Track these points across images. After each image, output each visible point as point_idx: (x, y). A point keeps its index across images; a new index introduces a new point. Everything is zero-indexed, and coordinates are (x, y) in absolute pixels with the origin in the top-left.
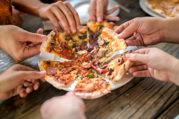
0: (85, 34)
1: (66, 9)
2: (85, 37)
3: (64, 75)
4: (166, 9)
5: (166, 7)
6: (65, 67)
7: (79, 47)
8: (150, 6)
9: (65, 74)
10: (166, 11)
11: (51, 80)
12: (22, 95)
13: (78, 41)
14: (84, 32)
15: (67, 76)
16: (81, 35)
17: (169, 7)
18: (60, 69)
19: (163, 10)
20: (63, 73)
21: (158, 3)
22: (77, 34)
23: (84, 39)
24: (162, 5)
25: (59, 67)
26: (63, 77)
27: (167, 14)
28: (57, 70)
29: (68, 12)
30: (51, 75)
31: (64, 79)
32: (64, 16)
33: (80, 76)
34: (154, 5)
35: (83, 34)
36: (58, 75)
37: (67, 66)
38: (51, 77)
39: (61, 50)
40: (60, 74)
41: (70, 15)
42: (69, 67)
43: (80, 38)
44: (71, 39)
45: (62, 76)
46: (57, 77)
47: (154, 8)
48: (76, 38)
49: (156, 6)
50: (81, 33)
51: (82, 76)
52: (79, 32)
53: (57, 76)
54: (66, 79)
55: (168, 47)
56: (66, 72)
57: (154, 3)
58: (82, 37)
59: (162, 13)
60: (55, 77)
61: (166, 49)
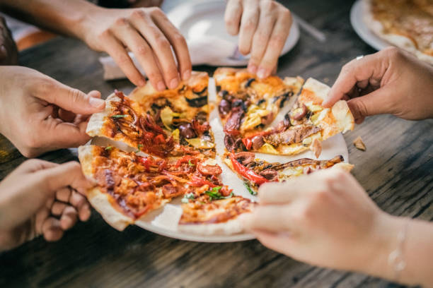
0: (204, 95)
1: (152, 28)
2: (203, 102)
3: (138, 192)
4: (419, 35)
5: (417, 30)
6: (147, 171)
7: (189, 126)
8: (377, 26)
9: (141, 190)
10: (418, 39)
11: (102, 201)
12: (49, 236)
13: (186, 111)
14: (201, 90)
15: (144, 197)
16: (192, 96)
17: (426, 29)
18: (133, 173)
19: (410, 37)
20: (136, 187)
21: (399, 20)
22: (182, 92)
23: (202, 105)
24: (407, 26)
25: (130, 169)
26: (134, 197)
27: (421, 47)
28: (122, 175)
29: (157, 37)
30: (104, 186)
31: (136, 202)
32: (147, 45)
33: (189, 195)
34: (388, 24)
35: (198, 94)
36: (121, 191)
37: (152, 169)
38: (103, 192)
39: (138, 132)
40: (128, 188)
41: (163, 45)
42: (156, 172)
43: (191, 103)
44: (169, 104)
45: (133, 194)
46: (117, 196)
47: (386, 31)
48: (181, 103)
49: (393, 26)
50: (194, 91)
51: (192, 194)
52: (188, 88)
53: (118, 193)
54: (141, 203)
55: (417, 132)
56: (146, 184)
57: (387, 18)
58: (197, 102)
59: (407, 45)
60: (115, 193)
61: (414, 134)
